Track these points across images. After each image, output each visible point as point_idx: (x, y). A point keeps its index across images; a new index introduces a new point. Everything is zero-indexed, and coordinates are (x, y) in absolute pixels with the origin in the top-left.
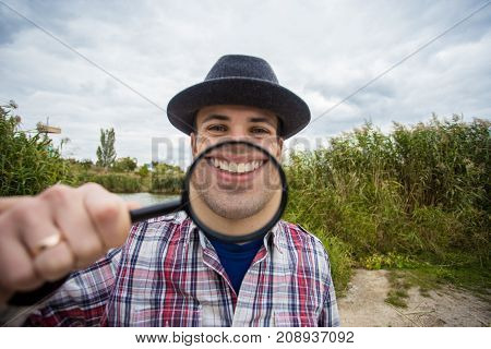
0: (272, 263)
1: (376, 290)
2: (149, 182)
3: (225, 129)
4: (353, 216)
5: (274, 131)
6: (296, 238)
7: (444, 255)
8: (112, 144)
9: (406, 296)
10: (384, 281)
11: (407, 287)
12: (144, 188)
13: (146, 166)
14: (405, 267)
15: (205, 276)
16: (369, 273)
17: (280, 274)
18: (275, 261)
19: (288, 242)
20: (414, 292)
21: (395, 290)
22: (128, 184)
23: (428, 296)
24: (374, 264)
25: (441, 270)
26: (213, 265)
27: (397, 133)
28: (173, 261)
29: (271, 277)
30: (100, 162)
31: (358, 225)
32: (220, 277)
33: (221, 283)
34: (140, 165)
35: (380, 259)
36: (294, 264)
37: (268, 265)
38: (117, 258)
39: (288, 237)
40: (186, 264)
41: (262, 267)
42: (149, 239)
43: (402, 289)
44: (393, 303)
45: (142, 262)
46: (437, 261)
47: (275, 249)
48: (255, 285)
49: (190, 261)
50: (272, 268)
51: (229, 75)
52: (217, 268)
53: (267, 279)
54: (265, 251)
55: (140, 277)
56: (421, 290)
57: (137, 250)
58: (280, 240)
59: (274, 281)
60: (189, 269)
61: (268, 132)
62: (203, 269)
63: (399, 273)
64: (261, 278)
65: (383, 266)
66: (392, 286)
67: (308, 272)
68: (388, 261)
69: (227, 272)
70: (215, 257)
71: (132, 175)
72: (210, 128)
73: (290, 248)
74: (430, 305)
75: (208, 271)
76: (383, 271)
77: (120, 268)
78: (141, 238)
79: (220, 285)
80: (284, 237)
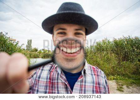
0: (85, 80)
1: (113, 86)
2: (41, 55)
3: (65, 34)
4: (103, 64)
5: (84, 33)
6: (94, 71)
7: (131, 76)
8: (31, 44)
9: (123, 88)
10: (115, 84)
11: (122, 85)
12: (40, 57)
13: (40, 50)
14: (120, 79)
15: (61, 84)
16: (110, 81)
17: (88, 84)
18: (86, 79)
19: (92, 72)
20: (125, 87)
21: (119, 86)
22: (35, 55)
23: (129, 88)
24: (111, 79)
25: (131, 80)
26: (64, 80)
27: (114, 41)
28: (51, 78)
29: (85, 85)
30: (27, 49)
31: (105, 67)
32: (66, 85)
33: (66, 87)
34: (39, 50)
35: (113, 77)
36: (94, 81)
37: (84, 81)
38: (35, 76)
39: (91, 71)
40: (55, 79)
41: (82, 81)
42: (45, 70)
43: (121, 86)
44: (119, 90)
45: (42, 78)
46: (129, 77)
47: (86, 75)
48: (79, 88)
49: (56, 78)
50: (85, 82)
51: (66, 10)
52: (65, 81)
53: (84, 86)
54: (82, 76)
55: (41, 83)
56: (127, 86)
57: (41, 74)
58: (88, 72)
59: (86, 87)
60: (56, 81)
61: (82, 34)
62: (60, 81)
63: (119, 81)
64: (81, 86)
65: (114, 79)
66: (118, 85)
67: (99, 84)
68: (115, 78)
69: (69, 83)
70: (65, 78)
71: (36, 53)
72: (58, 33)
73: (92, 75)
74: (130, 91)
75: (62, 83)
76: (114, 81)
77: (36, 79)
78: (42, 70)
79: (66, 88)
80: (90, 71)
